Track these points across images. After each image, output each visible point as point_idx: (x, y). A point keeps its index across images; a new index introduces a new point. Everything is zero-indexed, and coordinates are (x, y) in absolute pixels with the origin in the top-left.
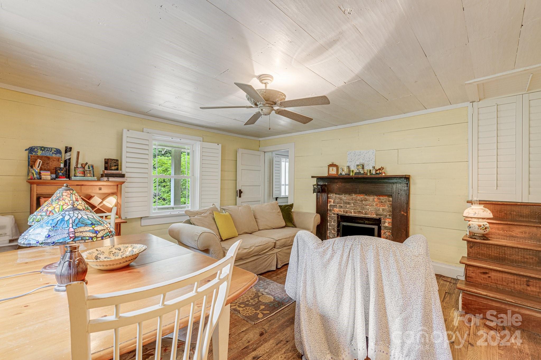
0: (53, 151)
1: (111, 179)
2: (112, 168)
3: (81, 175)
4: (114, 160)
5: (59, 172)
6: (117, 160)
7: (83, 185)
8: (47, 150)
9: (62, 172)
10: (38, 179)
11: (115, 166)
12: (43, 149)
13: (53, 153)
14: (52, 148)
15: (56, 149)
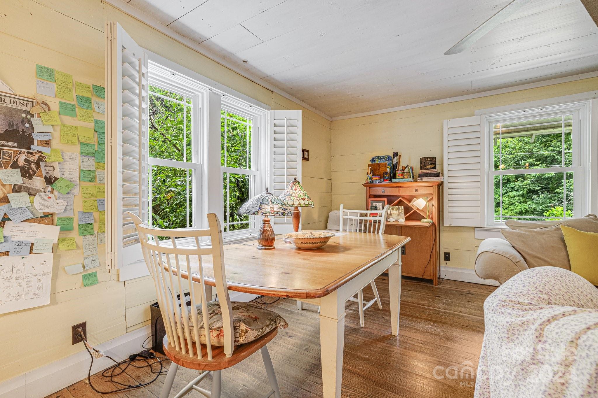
0: (386, 159)
1: (424, 179)
2: (427, 167)
3: (400, 177)
4: (429, 158)
5: (385, 176)
6: (434, 157)
7: (401, 187)
8: (382, 159)
9: (387, 176)
10: (371, 183)
11: (431, 164)
12: (379, 158)
13: (386, 161)
14: (385, 156)
15: (388, 156)
